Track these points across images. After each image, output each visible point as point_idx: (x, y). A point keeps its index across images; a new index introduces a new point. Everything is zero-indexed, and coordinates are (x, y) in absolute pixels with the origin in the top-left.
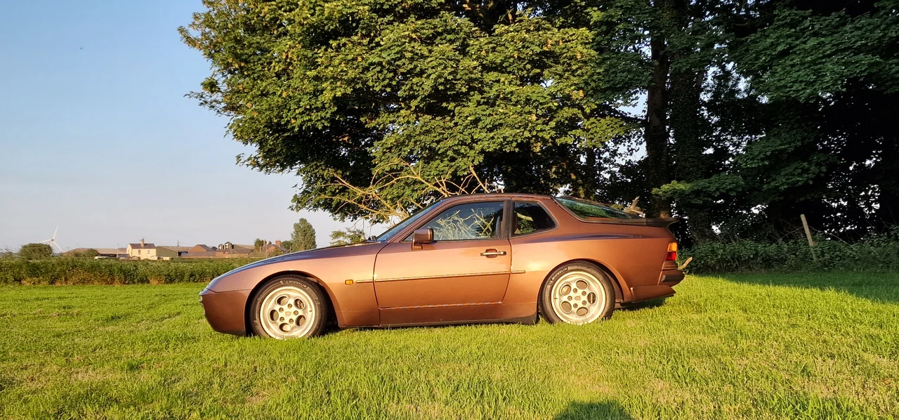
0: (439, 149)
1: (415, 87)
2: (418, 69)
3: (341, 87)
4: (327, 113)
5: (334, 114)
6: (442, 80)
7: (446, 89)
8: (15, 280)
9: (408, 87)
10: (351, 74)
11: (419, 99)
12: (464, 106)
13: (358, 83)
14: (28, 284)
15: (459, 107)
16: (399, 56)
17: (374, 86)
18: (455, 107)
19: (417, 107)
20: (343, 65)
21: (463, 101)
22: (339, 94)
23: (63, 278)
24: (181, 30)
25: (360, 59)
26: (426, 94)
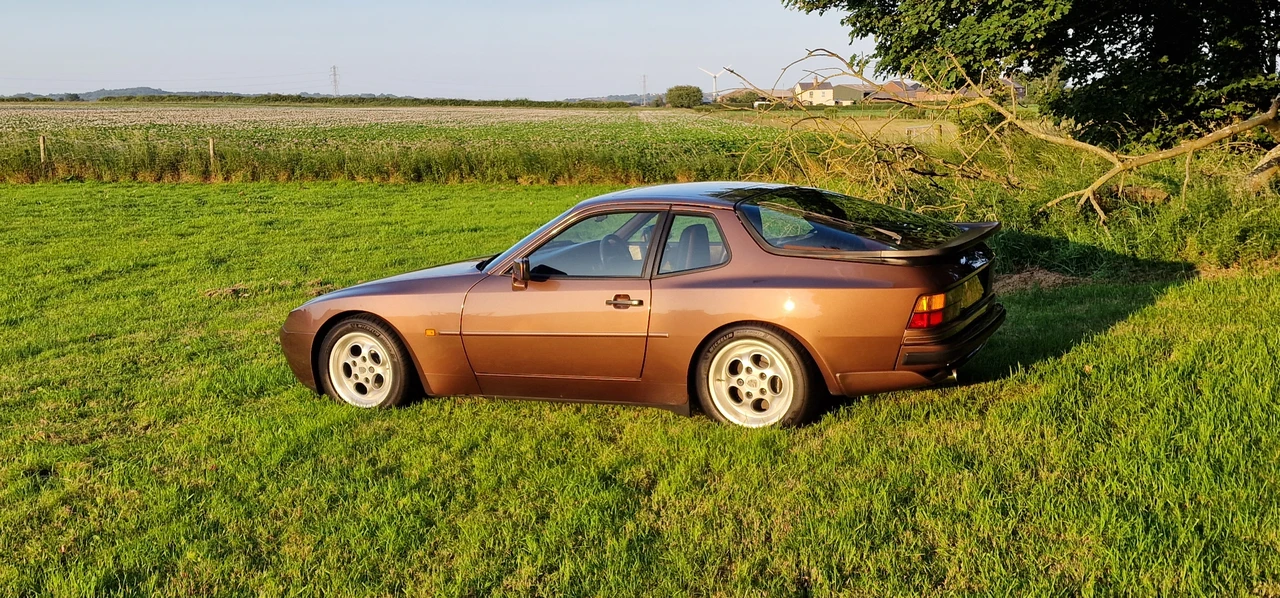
8: (510, 177)
14: (525, 184)
23: (566, 176)
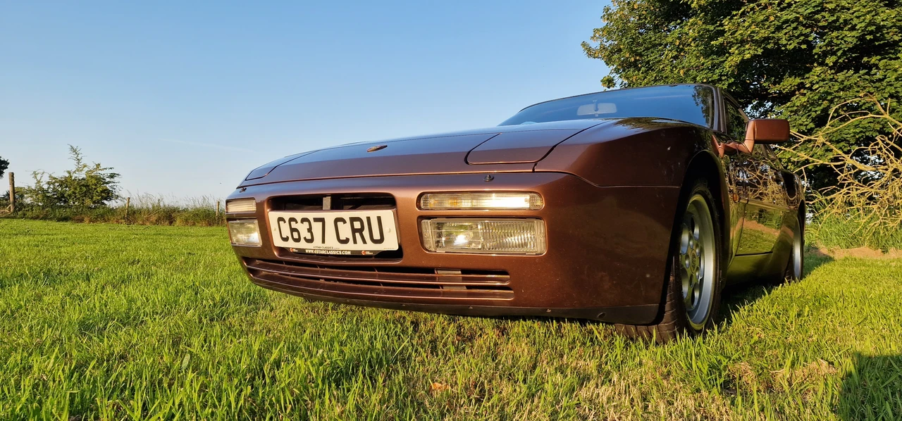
0: (864, 104)
1: (835, 41)
2: (841, 21)
3: (750, 49)
4: (723, 85)
5: (730, 85)
6: (873, 28)
7: (876, 39)
9: (827, 41)
10: (764, 33)
11: (839, 54)
12: (891, 59)
13: (769, 43)
15: (886, 60)
16: (819, 8)
17: (787, 44)
18: (880, 60)
19: (835, 63)
20: (753, 27)
21: (891, 53)
22: (748, 56)
24: (584, 44)
25: (772, 18)
26: (851, 46)
